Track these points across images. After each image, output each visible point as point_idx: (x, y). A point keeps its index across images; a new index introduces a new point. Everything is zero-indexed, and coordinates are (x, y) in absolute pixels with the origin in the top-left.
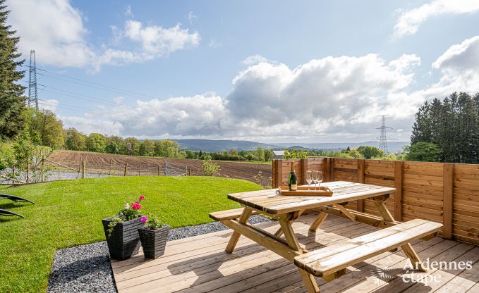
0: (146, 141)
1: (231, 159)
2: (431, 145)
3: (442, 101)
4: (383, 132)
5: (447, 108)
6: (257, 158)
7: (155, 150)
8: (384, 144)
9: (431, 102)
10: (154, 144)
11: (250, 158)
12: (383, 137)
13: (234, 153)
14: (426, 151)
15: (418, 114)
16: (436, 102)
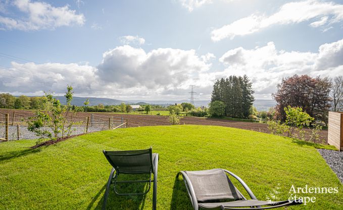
0: (22, 97)
1: (100, 111)
2: (221, 103)
3: (225, 80)
4: (192, 95)
5: (227, 83)
6: (121, 110)
7: (31, 104)
8: (193, 102)
9: (220, 80)
10: (30, 99)
11: (115, 111)
12: (192, 98)
13: (101, 107)
14: (219, 106)
15: (214, 86)
16: (222, 80)
